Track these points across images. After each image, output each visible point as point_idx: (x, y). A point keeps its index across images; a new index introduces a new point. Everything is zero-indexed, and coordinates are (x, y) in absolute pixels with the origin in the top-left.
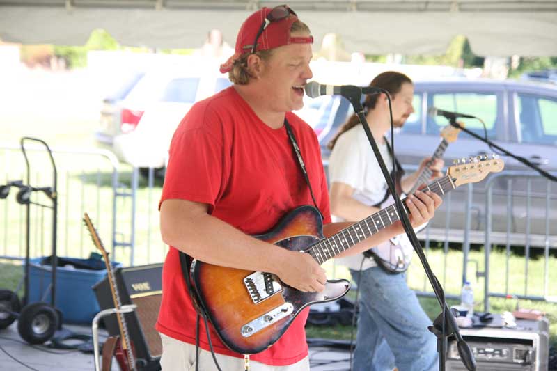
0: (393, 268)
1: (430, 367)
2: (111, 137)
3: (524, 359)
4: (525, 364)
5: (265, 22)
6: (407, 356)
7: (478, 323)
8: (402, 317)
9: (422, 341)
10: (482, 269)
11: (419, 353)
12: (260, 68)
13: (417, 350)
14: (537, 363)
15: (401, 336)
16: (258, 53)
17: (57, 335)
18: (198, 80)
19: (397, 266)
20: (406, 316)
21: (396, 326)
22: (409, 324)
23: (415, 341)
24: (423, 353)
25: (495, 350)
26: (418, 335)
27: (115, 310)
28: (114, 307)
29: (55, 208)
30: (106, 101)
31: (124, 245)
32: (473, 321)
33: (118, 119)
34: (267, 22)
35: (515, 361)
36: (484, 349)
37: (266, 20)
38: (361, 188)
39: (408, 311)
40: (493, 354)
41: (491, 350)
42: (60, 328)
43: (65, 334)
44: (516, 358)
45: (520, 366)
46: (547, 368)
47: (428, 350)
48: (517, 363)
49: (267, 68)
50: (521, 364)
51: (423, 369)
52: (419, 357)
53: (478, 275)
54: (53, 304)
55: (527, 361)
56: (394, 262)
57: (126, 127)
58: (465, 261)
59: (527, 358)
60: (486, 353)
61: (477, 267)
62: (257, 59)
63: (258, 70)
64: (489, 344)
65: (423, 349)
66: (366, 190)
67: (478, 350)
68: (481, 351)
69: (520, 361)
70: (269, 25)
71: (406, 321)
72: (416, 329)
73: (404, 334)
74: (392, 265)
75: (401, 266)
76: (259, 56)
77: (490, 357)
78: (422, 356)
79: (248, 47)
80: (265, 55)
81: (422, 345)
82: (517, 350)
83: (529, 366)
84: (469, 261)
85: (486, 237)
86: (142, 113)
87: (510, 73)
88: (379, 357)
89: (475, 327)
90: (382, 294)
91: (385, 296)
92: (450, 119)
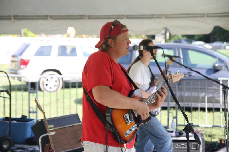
0: (154, 114)
1: (169, 150)
2: (17, 71)
3: (196, 147)
4: (196, 150)
5: (112, 27)
6: (160, 146)
7: (178, 135)
8: (158, 132)
9: (166, 141)
10: (175, 116)
11: (165, 145)
12: (113, 44)
13: (164, 144)
14: (201, 149)
15: (158, 139)
16: (111, 38)
17: (12, 148)
18: (51, 47)
19: (155, 113)
20: (159, 132)
21: (155, 135)
22: (161, 134)
23: (163, 140)
24: (166, 145)
25: (185, 145)
26: (164, 138)
27: (48, 134)
28: (47, 133)
29: (10, 98)
30: (13, 56)
31: (33, 112)
32: (176, 134)
33: (19, 63)
34: (113, 26)
35: (193, 148)
36: (181, 145)
37: (112, 26)
38: (142, 84)
39: (160, 130)
40: (184, 146)
41: (183, 145)
42: (13, 146)
43: (15, 148)
44: (193, 147)
45: (195, 150)
46: (204, 151)
47: (168, 144)
48: (193, 149)
49: (115, 43)
50: (195, 149)
51: (166, 151)
52: (165, 146)
53: (174, 118)
54: (10, 136)
55: (197, 148)
56: (154, 112)
57: (22, 66)
58: (168, 113)
59: (197, 147)
60: (182, 146)
61: (173, 115)
62: (111, 41)
63: (112, 44)
64: (183, 143)
65: (166, 144)
66: (144, 85)
67: (179, 145)
68: (180, 145)
69: (195, 148)
70: (114, 27)
71: (160, 133)
72: (163, 136)
73: (159, 138)
74: (153, 113)
75: (157, 113)
76: (112, 39)
77: (183, 147)
78: (166, 146)
79: (107, 37)
80: (114, 38)
81: (166, 142)
82: (193, 144)
83: (198, 150)
84: (170, 112)
85: (168, 104)
86: (29, 60)
87: (166, 41)
88: (146, 148)
89: (177, 136)
90: (150, 124)
91: (152, 124)
92: (170, 58)
